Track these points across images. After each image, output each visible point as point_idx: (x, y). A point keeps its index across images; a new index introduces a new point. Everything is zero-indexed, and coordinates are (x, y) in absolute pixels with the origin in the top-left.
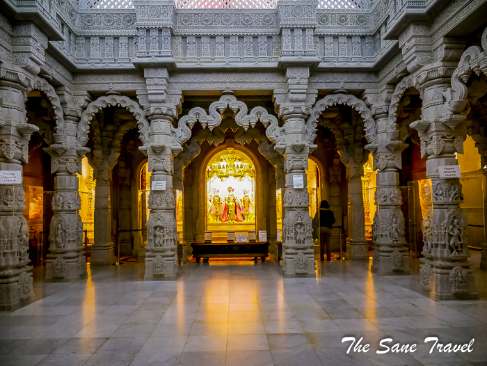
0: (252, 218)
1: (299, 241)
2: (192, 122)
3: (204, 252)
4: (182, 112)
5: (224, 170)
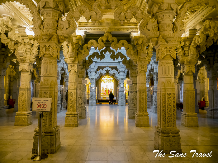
1: (122, 99)
2: (99, 73)
3: (100, 101)
4: (97, 70)
5: (105, 80)
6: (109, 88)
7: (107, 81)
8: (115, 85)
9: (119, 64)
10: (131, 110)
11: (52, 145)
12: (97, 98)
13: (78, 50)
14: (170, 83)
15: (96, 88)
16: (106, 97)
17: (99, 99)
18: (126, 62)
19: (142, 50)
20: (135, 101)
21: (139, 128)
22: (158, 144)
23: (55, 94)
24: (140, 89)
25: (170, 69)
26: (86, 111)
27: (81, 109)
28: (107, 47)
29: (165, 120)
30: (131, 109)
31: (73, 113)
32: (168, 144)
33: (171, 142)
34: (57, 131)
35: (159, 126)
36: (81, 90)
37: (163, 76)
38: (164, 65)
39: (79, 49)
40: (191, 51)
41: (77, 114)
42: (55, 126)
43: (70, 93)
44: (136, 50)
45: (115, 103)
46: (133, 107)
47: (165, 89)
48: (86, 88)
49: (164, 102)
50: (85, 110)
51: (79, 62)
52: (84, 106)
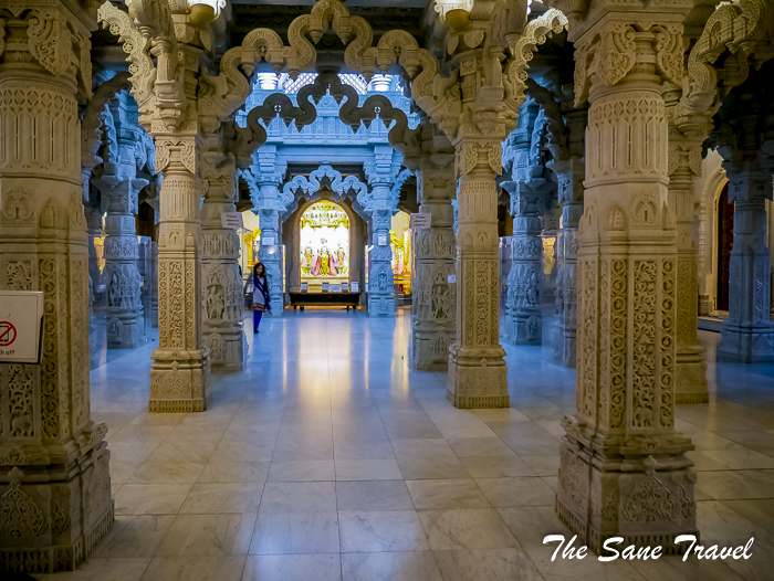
0: (346, 273)
1: (382, 289)
2: (295, 188)
3: (300, 300)
4: (287, 179)
5: (317, 220)
6: (333, 249)
7: (323, 223)
8: (354, 237)
9: (370, 154)
10: (424, 337)
11: (61, 528)
12: (288, 287)
13: (198, 75)
14: (649, 209)
15: (280, 249)
16: (319, 282)
17: (296, 290)
18: (407, 138)
19: (483, 76)
20: (444, 297)
21: (466, 415)
22: (586, 507)
23: (68, 269)
24: (471, 246)
25: (655, 138)
26: (240, 340)
27: (221, 334)
28: (325, 72)
29: (620, 393)
30: (425, 332)
31: (184, 354)
32: (638, 509)
33: (650, 501)
34: (89, 454)
35: (591, 421)
36: (221, 253)
37: (614, 176)
38: (622, 120)
39: (205, 70)
40: (692, 80)
41: (199, 357)
42: (76, 428)
43: (167, 265)
44: (453, 76)
45: (354, 307)
46: (432, 322)
47: (626, 242)
48: (238, 248)
49: (619, 306)
50: (237, 337)
51: (202, 131)
52: (232, 319)
